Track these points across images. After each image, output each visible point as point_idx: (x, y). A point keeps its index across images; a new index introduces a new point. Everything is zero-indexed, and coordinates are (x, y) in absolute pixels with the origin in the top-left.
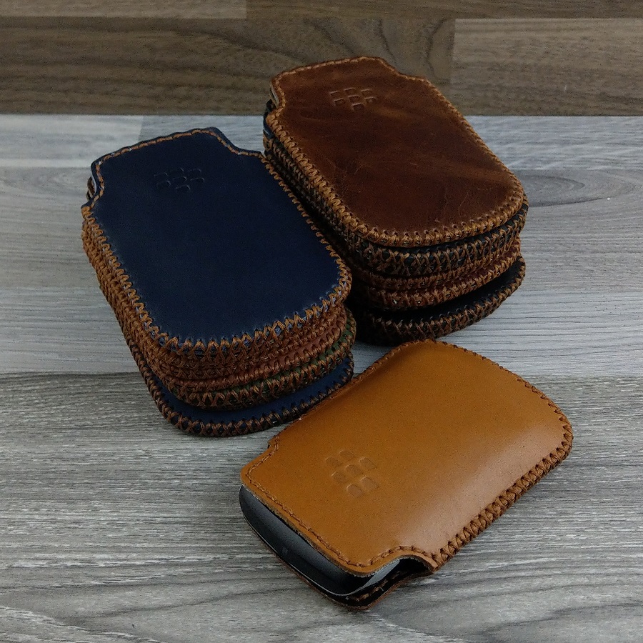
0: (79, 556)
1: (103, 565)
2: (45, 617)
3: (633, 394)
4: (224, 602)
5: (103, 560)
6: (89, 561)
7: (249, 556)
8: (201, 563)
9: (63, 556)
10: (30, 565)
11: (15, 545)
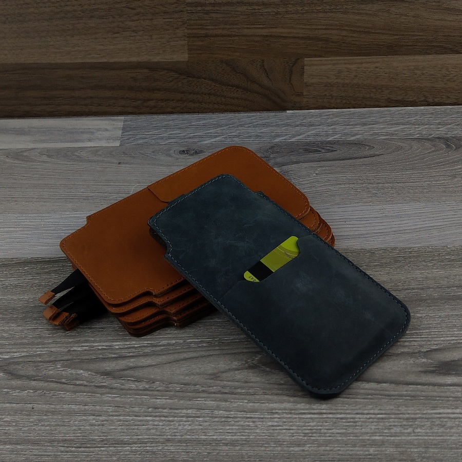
0: (104, 344)
1: (117, 347)
2: (90, 373)
3: (396, 256)
4: (182, 362)
5: (118, 345)
6: (110, 346)
7: (194, 340)
8: (169, 345)
9: (97, 344)
10: (79, 349)
11: (71, 340)
